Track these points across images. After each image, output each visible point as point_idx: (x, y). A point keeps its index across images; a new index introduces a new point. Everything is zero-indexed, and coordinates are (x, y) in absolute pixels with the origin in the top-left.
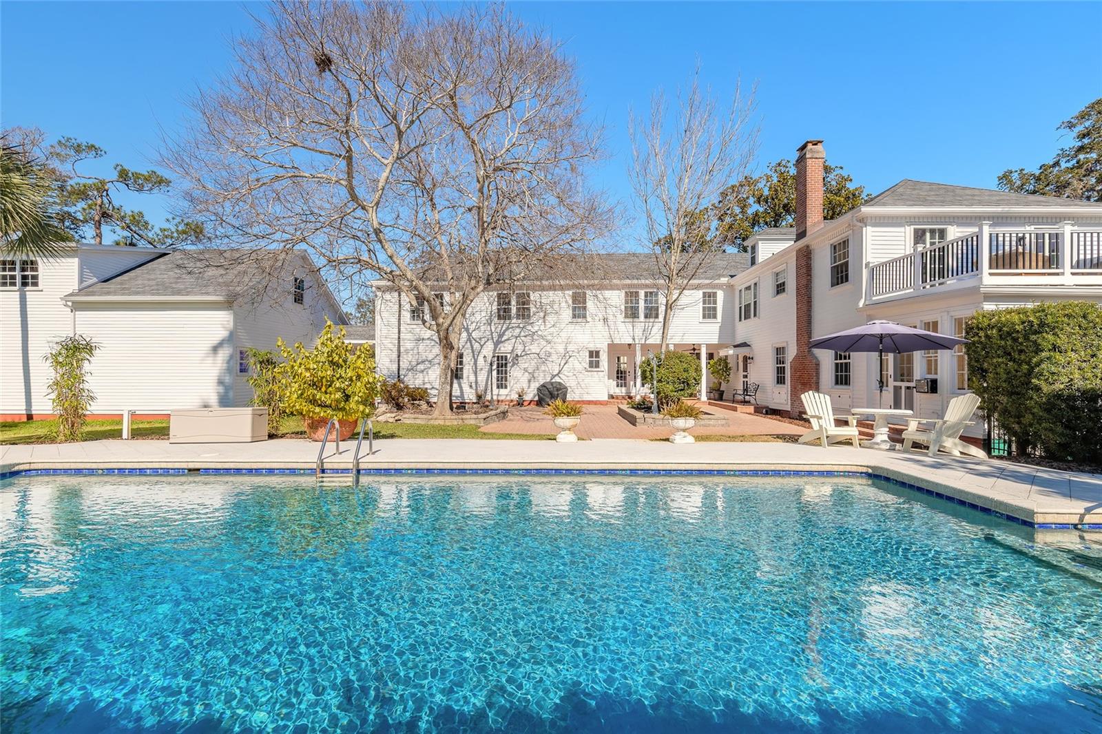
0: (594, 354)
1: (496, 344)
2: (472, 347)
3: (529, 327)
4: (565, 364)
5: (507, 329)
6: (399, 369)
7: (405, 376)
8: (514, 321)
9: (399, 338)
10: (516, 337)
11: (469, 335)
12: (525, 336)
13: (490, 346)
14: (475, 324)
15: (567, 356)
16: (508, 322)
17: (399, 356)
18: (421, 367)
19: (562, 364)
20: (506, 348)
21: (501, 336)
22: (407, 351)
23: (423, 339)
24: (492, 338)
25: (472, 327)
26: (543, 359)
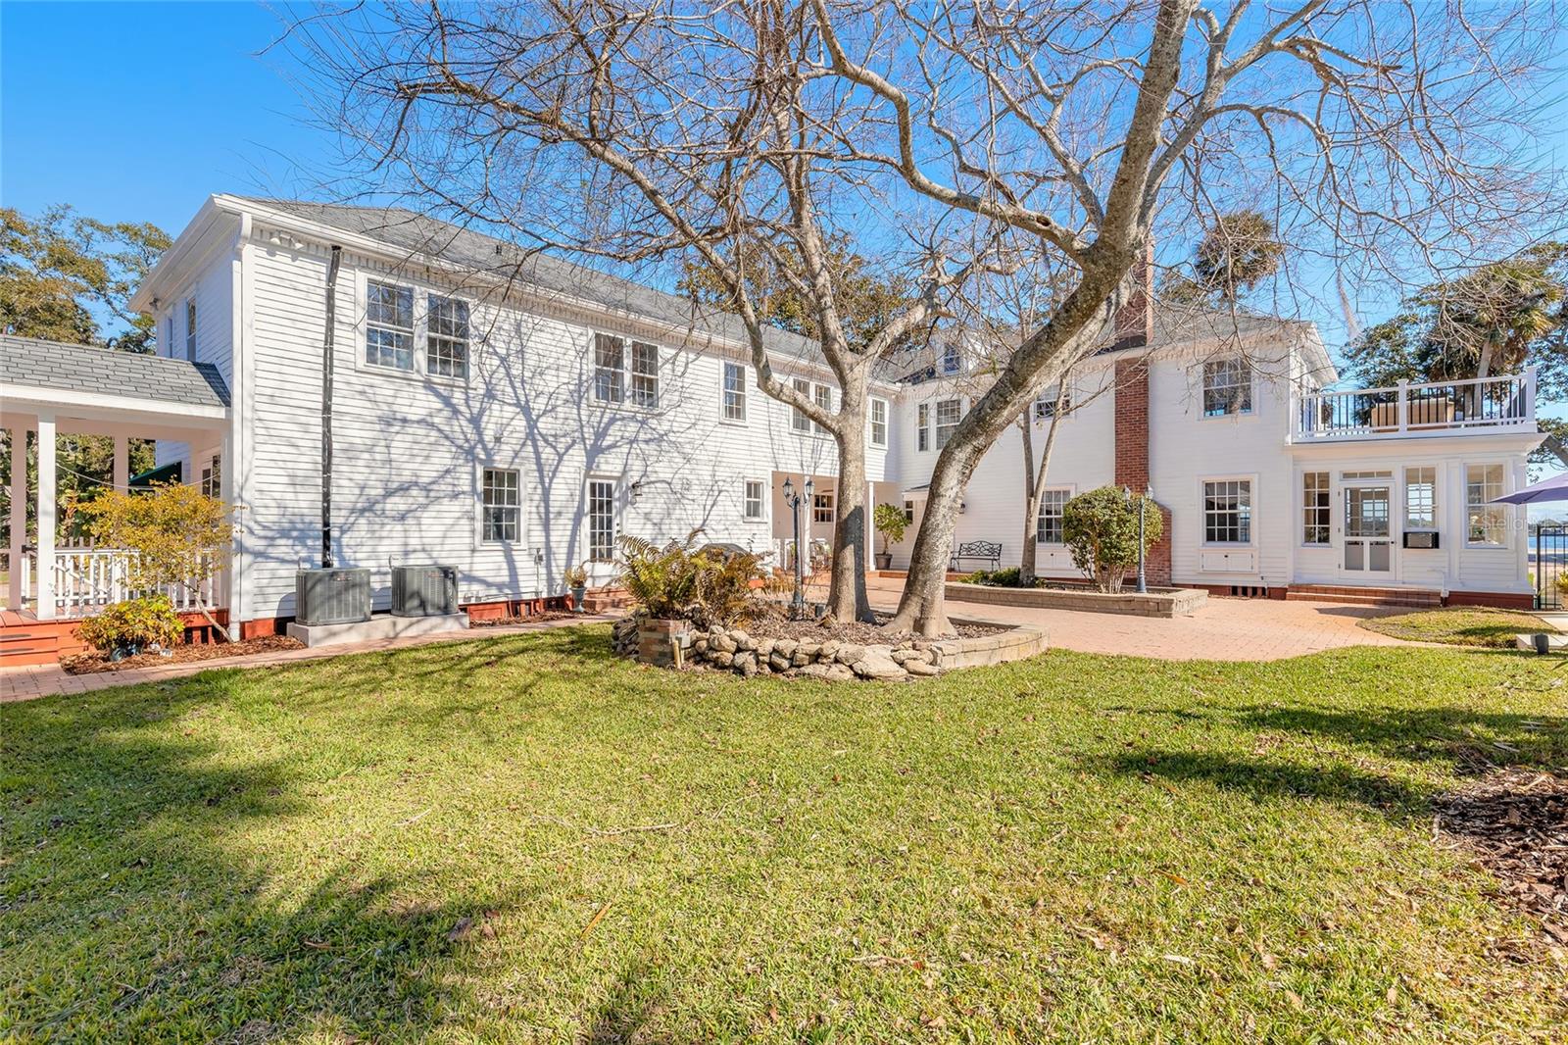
0: (753, 489)
1: (594, 452)
2: (537, 454)
3: (653, 423)
4: (713, 506)
5: (612, 421)
6: (326, 511)
7: (343, 532)
8: (628, 404)
9: (327, 409)
10: (631, 442)
11: (532, 425)
12: (647, 442)
13: (577, 458)
14: (543, 400)
15: (714, 491)
16: (614, 405)
17: (327, 468)
18: (396, 504)
19: (708, 507)
20: (610, 466)
21: (600, 435)
22: (350, 451)
23: (405, 421)
24: (583, 439)
25: (538, 405)
26: (678, 494)
